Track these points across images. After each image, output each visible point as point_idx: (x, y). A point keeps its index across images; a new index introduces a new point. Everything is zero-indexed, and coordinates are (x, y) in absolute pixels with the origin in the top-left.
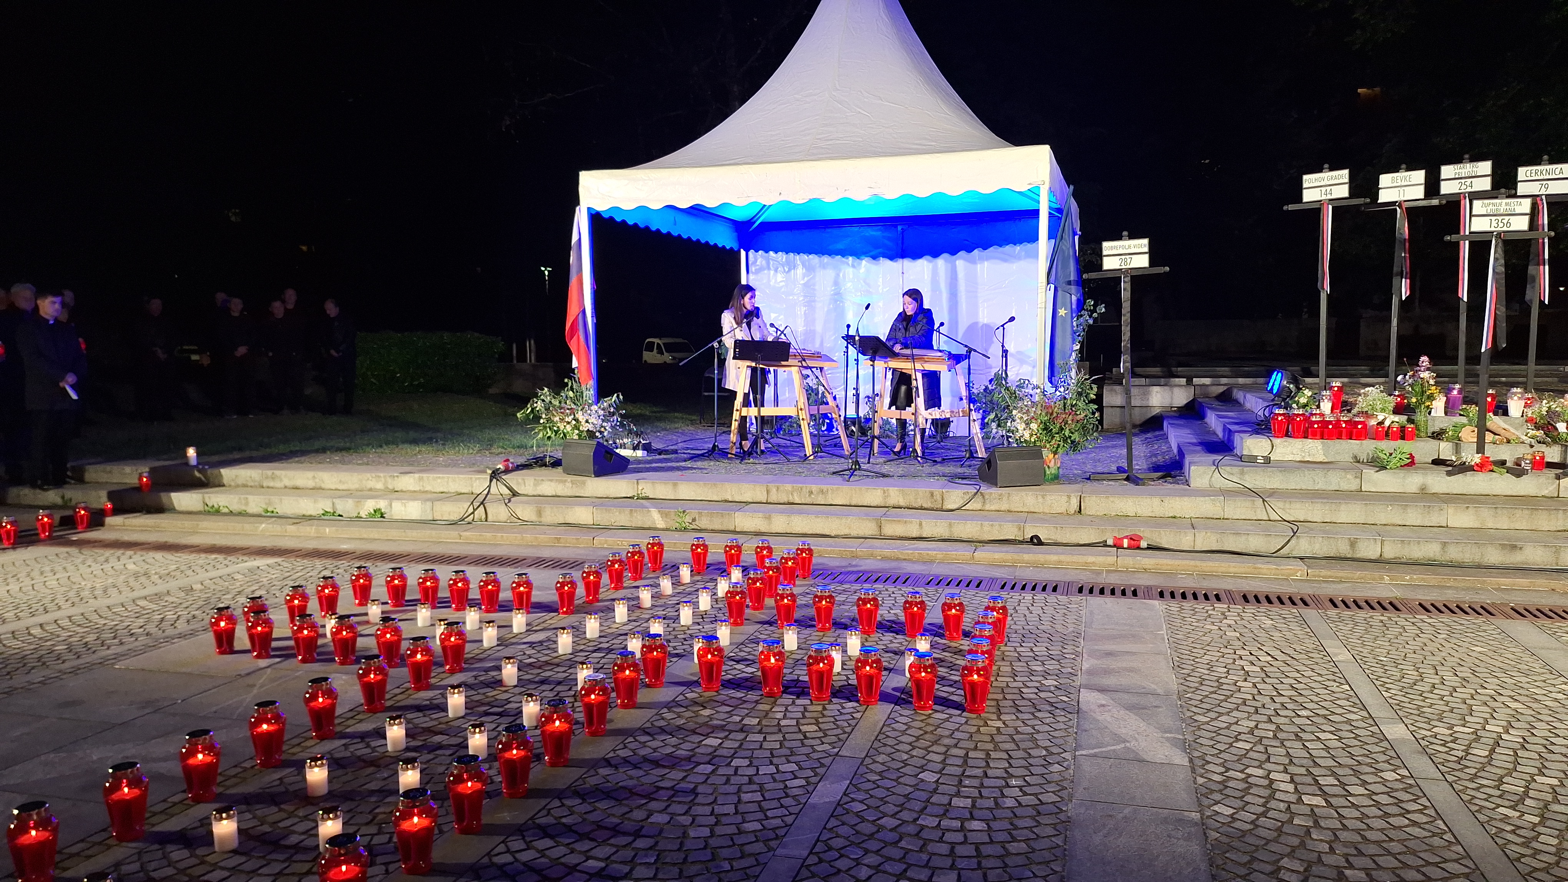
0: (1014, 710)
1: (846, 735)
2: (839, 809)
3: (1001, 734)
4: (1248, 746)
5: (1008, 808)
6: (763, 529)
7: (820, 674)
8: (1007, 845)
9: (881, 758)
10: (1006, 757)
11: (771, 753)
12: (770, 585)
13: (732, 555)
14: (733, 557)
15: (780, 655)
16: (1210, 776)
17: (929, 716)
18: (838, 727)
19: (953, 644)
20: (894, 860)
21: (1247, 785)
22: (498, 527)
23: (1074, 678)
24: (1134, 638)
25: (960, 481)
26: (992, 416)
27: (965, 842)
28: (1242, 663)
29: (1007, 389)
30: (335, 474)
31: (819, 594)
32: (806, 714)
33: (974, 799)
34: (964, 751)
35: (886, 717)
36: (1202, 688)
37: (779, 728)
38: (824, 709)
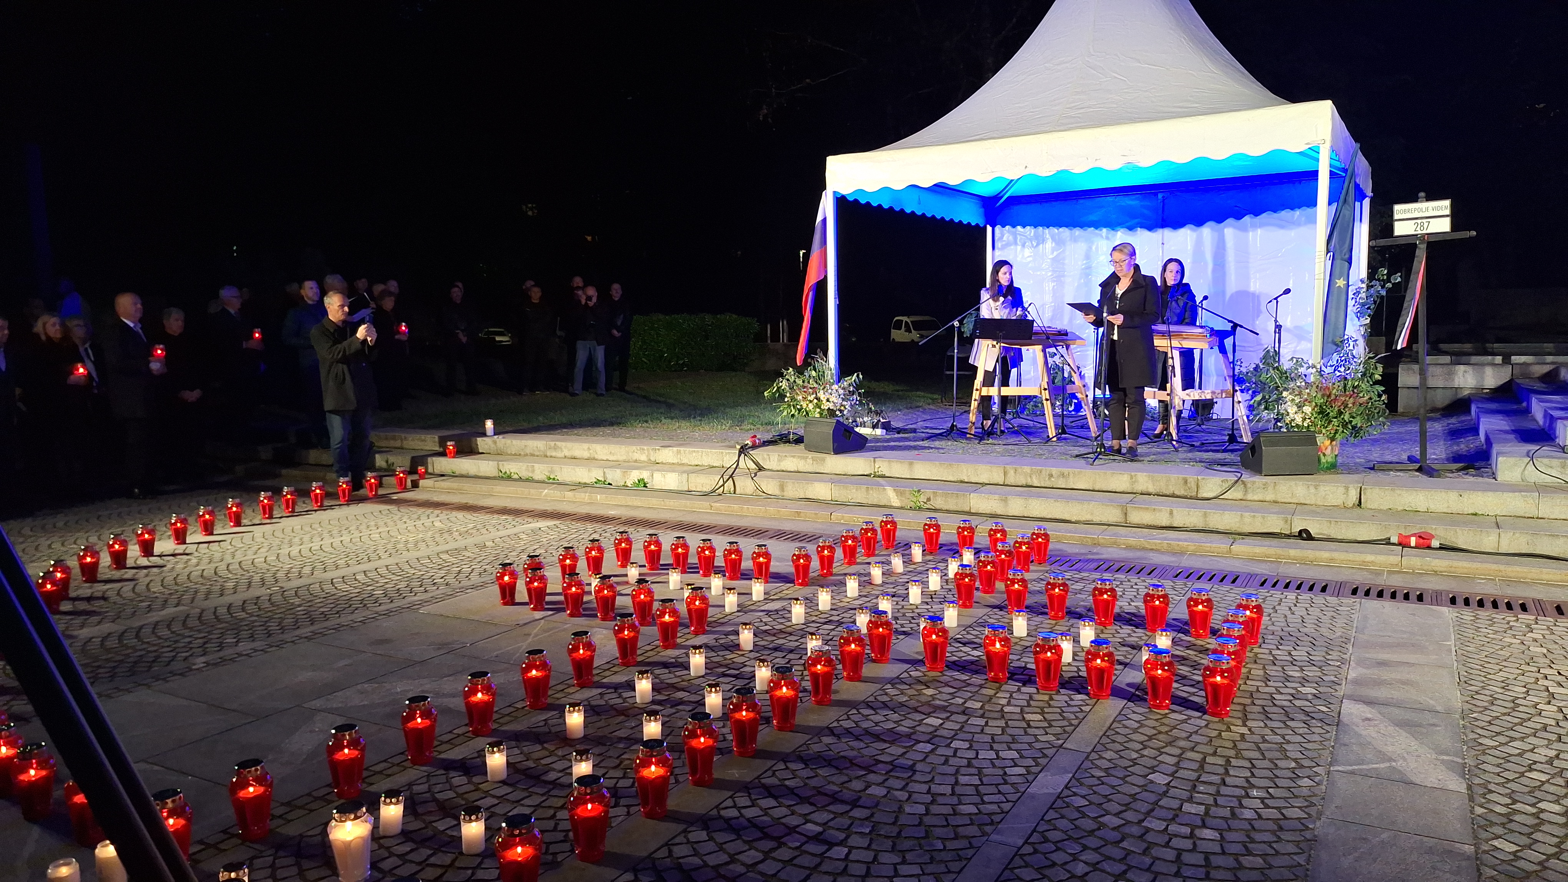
0: (1263, 717)
1: (1073, 728)
2: (1058, 803)
3: (1245, 741)
4: (1544, 777)
5: (1246, 819)
6: (999, 512)
7: (1048, 663)
8: (1241, 858)
9: (1109, 755)
10: (1249, 765)
11: (993, 739)
12: (1002, 568)
13: (965, 536)
14: (966, 539)
15: (1008, 641)
16: (1491, 806)
17: (1165, 715)
18: (1064, 718)
19: (1199, 642)
20: (1114, 860)
21: (1537, 821)
22: (745, 500)
23: (1337, 687)
24: (1416, 647)
25: (1219, 468)
26: (1259, 398)
27: (1194, 849)
28: (1546, 683)
29: (1278, 369)
30: (606, 445)
31: (1052, 581)
32: (1031, 702)
33: (1208, 808)
34: (1202, 756)
35: (1117, 712)
36: (1494, 708)
37: (1002, 714)
38: (1051, 699)
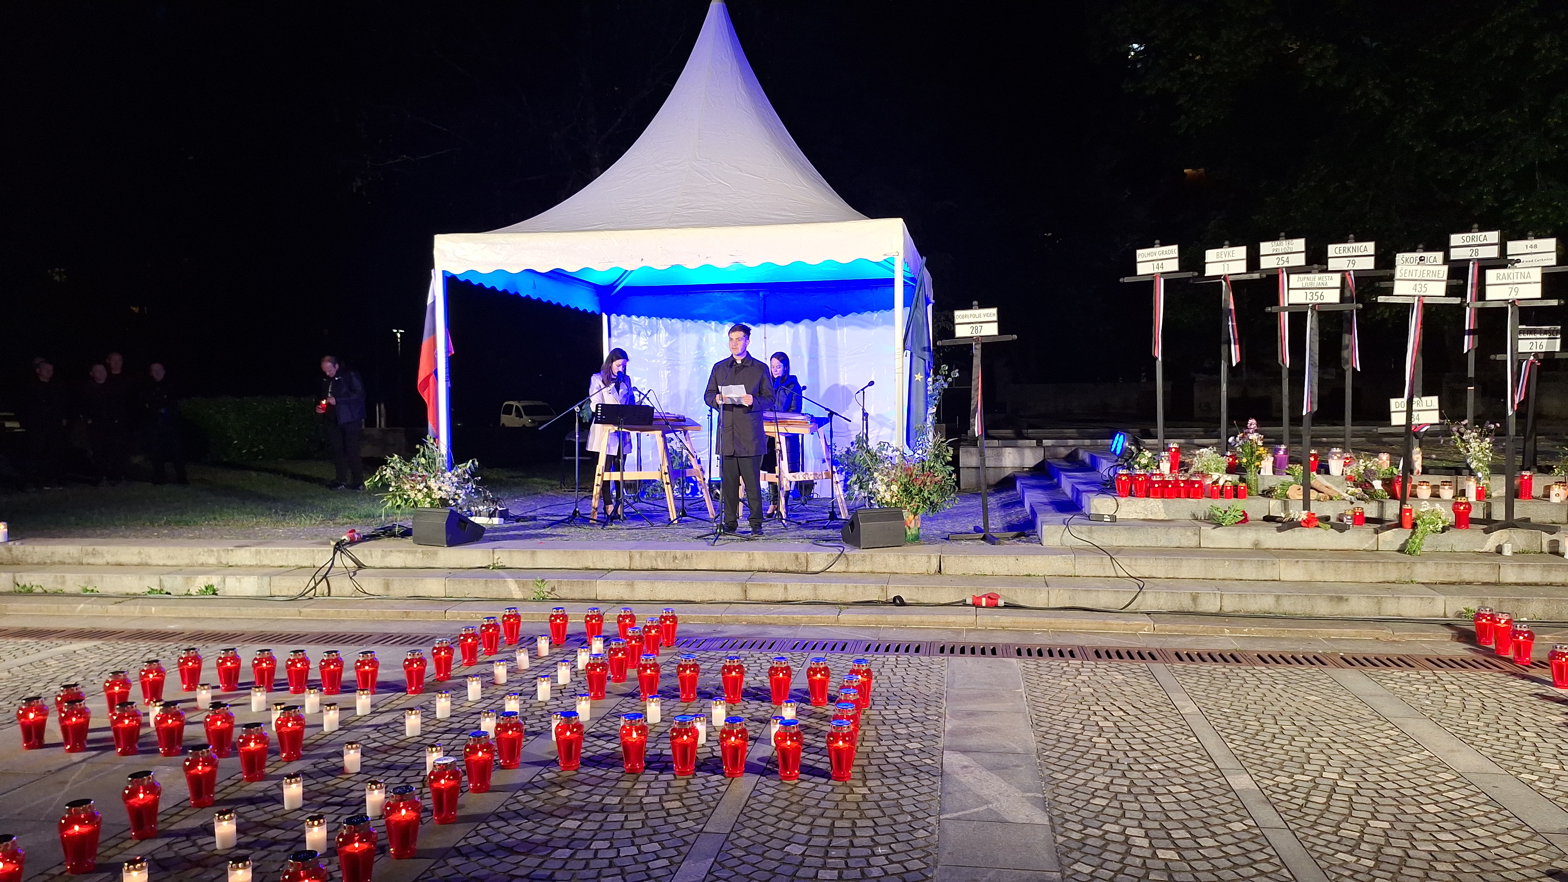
0: (880, 776)
1: (711, 810)
3: (867, 801)
4: (1104, 802)
5: (875, 878)
6: (625, 597)
7: (684, 746)
9: (747, 833)
10: (872, 824)
11: (633, 833)
12: (632, 655)
13: (593, 625)
14: (594, 627)
15: (643, 729)
16: (1069, 834)
17: (795, 785)
18: (702, 802)
19: (819, 710)
21: (1104, 842)
22: (344, 602)
23: (937, 740)
24: (996, 697)
25: (823, 543)
26: (854, 478)
28: (1096, 718)
29: (868, 451)
30: (163, 549)
31: (683, 663)
32: (670, 789)
33: (841, 871)
34: (830, 821)
35: (751, 789)
36: (1060, 745)
37: (641, 806)
38: (688, 783)
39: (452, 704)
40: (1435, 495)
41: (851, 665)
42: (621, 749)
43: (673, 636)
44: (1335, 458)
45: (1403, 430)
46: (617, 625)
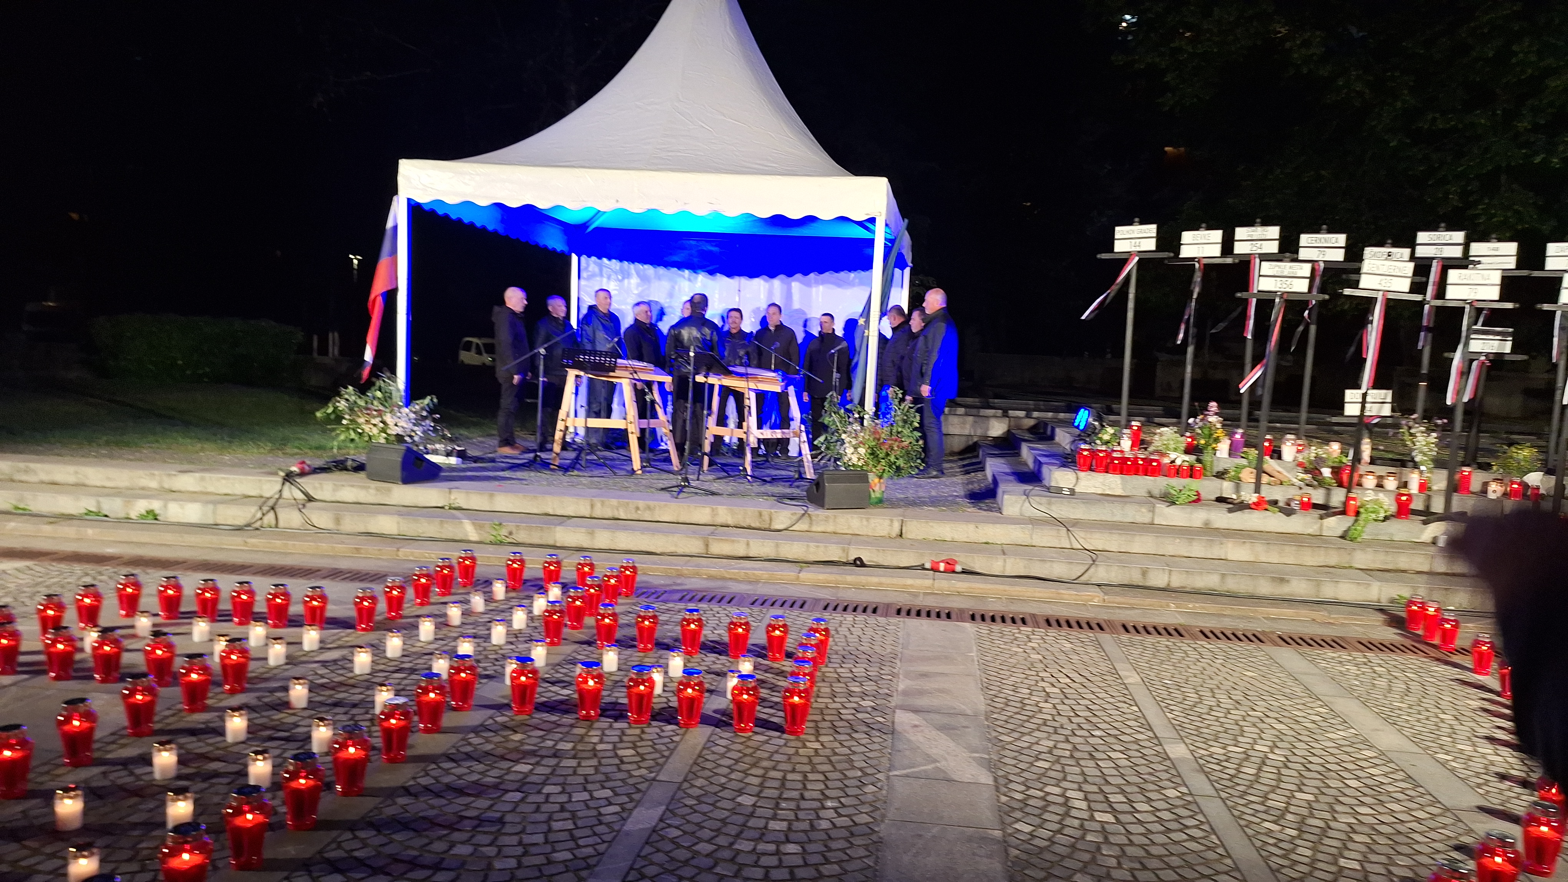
0: (832, 731)
1: (665, 759)
2: (654, 835)
3: (819, 756)
4: (1047, 765)
5: (823, 830)
6: (585, 545)
7: (641, 696)
8: (820, 868)
9: (699, 782)
10: (823, 778)
11: (586, 779)
12: (591, 604)
13: (551, 571)
15: (600, 677)
16: (1011, 794)
17: (750, 738)
18: (656, 751)
19: (775, 665)
21: (1045, 803)
22: (292, 534)
23: (890, 699)
24: (948, 659)
25: (788, 501)
27: (780, 865)
28: (1043, 684)
30: (101, 470)
31: (642, 614)
32: (624, 738)
33: (790, 822)
34: (782, 774)
35: (706, 739)
36: (1008, 708)
37: (595, 753)
38: (643, 732)
39: (404, 644)
40: (1380, 486)
41: (810, 623)
42: (576, 696)
43: (632, 587)
44: (1288, 444)
45: (1355, 421)
46: (575, 573)
